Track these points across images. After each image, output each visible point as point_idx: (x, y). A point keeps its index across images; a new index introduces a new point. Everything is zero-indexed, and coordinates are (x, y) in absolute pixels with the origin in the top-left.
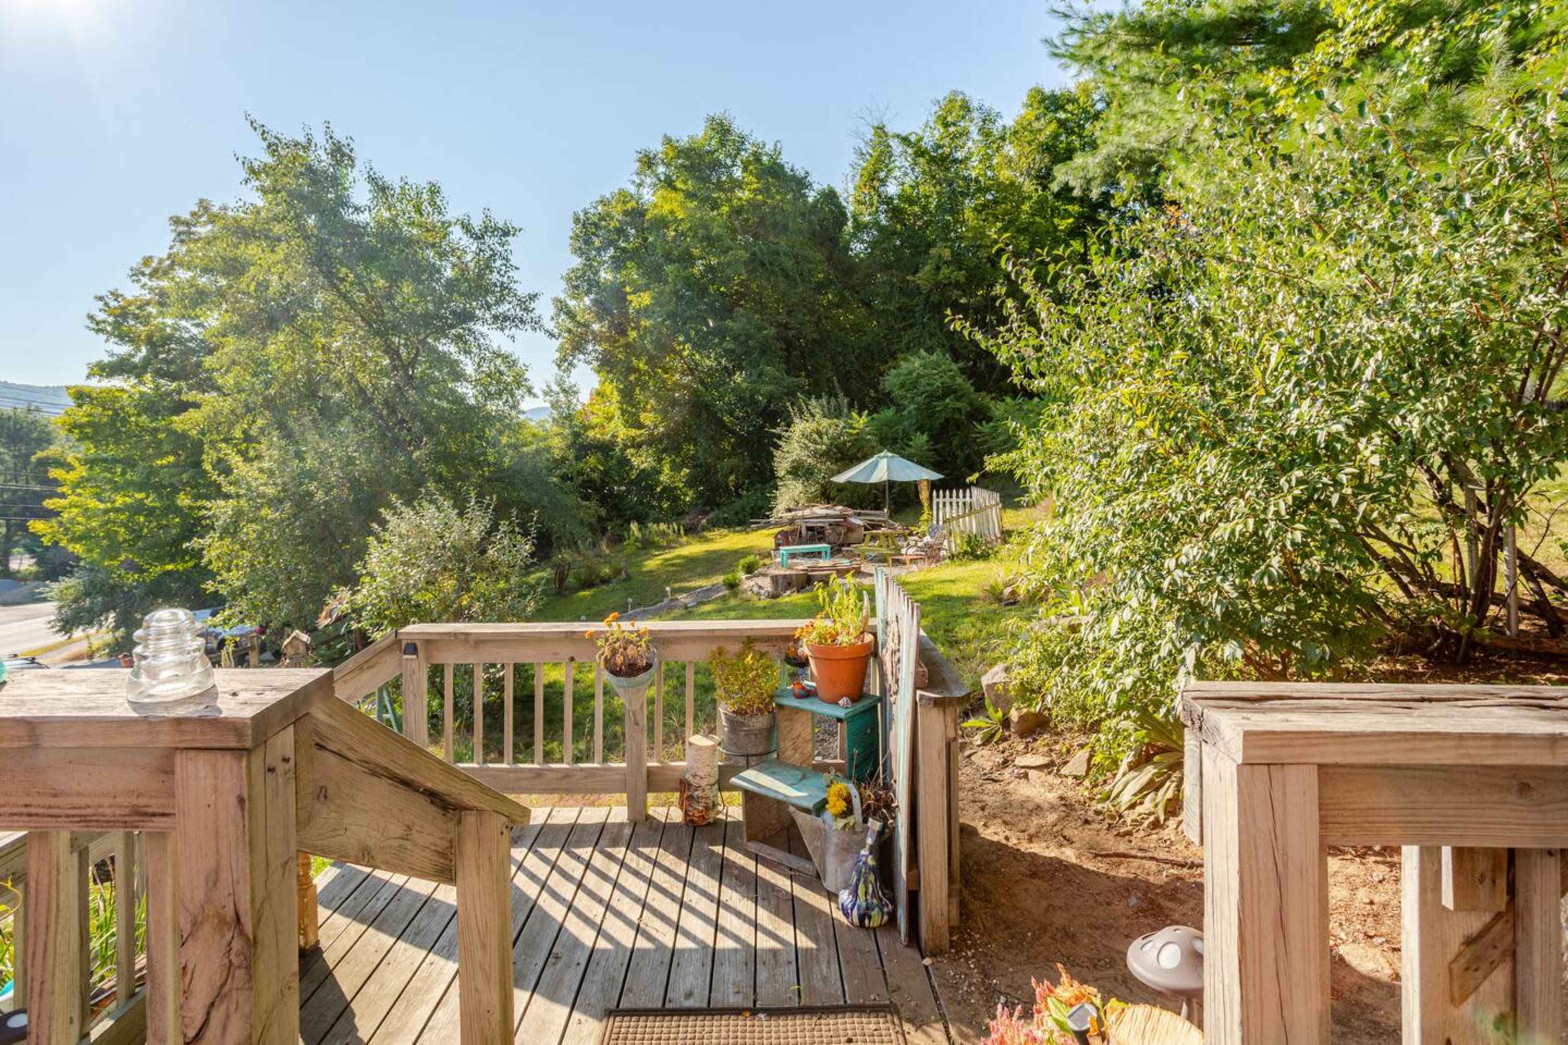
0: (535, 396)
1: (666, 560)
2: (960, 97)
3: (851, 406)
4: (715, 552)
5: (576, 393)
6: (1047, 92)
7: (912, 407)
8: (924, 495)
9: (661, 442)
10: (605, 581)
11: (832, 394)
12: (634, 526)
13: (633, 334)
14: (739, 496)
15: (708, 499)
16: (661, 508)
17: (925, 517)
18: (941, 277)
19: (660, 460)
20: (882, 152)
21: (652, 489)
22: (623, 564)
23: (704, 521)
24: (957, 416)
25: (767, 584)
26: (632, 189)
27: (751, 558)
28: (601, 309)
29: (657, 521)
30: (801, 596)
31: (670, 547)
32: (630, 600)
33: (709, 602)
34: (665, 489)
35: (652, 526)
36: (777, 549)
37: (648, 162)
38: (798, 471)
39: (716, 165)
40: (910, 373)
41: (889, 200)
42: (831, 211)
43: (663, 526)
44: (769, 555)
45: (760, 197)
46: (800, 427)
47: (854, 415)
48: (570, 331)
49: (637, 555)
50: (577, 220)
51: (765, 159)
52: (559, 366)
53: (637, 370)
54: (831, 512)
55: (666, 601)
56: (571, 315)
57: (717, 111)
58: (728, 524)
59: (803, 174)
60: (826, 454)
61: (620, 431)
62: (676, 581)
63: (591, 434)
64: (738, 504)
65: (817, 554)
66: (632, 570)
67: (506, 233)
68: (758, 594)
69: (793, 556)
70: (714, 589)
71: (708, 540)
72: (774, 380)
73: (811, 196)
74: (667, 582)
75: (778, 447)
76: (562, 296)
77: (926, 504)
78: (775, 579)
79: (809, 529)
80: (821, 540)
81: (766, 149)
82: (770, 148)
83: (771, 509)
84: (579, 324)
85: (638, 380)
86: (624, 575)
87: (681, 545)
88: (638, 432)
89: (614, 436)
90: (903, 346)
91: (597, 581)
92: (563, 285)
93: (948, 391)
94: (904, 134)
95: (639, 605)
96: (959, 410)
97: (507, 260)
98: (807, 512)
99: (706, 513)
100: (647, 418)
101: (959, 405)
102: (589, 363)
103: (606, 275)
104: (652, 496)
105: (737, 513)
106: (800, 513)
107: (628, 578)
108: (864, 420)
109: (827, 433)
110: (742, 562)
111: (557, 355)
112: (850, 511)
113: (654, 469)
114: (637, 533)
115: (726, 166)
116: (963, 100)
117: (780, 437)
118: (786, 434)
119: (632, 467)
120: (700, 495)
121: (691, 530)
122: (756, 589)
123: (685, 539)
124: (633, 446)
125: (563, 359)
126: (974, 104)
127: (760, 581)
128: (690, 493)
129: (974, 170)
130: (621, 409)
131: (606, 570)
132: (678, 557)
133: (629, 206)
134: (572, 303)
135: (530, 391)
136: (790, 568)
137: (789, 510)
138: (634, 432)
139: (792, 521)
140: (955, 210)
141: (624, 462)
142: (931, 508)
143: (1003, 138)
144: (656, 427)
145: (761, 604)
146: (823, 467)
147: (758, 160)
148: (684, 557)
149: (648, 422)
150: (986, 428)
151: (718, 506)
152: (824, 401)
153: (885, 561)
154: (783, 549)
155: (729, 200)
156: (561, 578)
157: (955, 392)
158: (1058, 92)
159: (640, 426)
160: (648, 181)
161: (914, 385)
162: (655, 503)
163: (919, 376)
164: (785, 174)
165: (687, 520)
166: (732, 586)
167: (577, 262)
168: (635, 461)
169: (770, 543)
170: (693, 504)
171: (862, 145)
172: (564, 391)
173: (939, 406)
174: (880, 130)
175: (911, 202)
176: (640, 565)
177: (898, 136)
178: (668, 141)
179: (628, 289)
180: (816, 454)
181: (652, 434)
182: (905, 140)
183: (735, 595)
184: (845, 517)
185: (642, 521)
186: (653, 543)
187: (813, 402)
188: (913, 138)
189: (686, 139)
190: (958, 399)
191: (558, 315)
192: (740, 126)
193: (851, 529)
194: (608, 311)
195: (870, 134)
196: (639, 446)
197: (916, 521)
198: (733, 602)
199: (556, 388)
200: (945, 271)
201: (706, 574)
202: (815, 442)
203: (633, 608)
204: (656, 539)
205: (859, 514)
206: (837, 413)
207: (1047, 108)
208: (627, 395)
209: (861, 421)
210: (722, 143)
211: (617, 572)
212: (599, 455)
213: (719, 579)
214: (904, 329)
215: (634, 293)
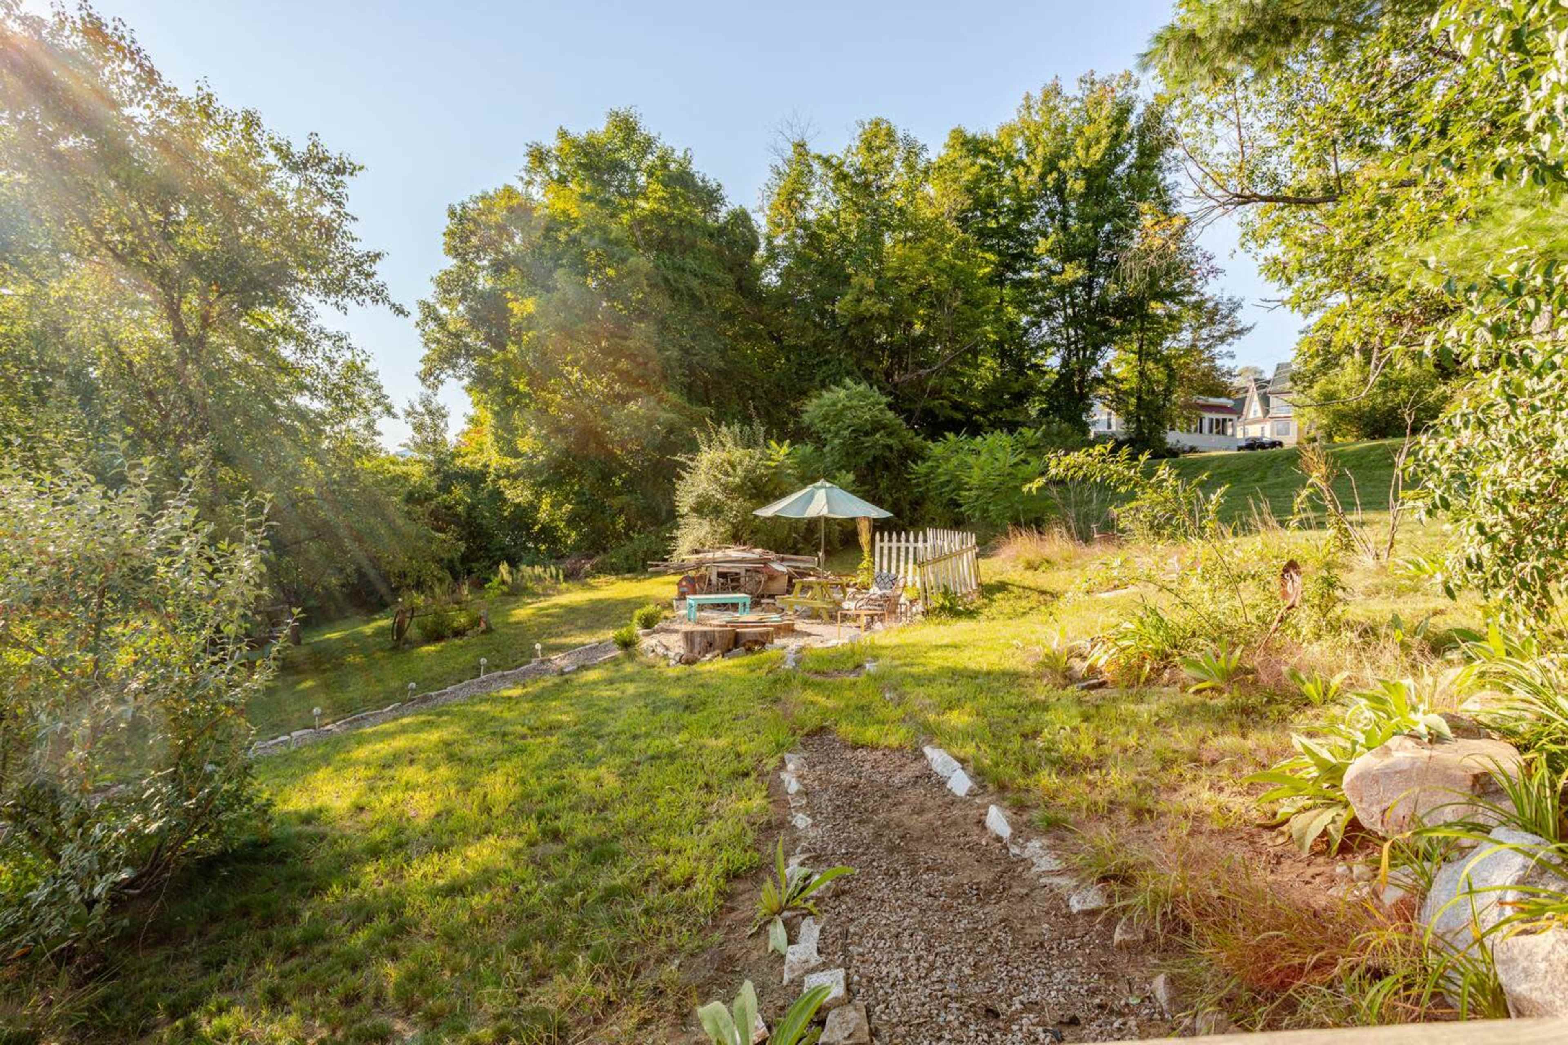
0: (395, 416)
1: (541, 609)
2: (885, 126)
3: (768, 435)
4: (600, 601)
5: (444, 416)
6: (969, 135)
7: (837, 441)
8: (864, 538)
9: (541, 474)
10: (459, 633)
11: (746, 420)
12: (504, 568)
13: (513, 349)
14: (631, 539)
15: (593, 543)
16: (538, 550)
17: (865, 564)
18: (862, 308)
19: (538, 495)
20: (801, 173)
21: (528, 528)
22: (482, 612)
23: (588, 566)
24: (887, 454)
25: (676, 644)
26: (520, 187)
27: (650, 609)
28: (476, 320)
29: (532, 564)
30: (730, 663)
31: (546, 595)
32: (483, 661)
33: (594, 667)
34: (543, 529)
35: (526, 570)
36: (682, 597)
37: (539, 157)
38: (700, 508)
39: (617, 166)
40: (834, 404)
41: (805, 225)
42: (744, 235)
43: (538, 570)
44: (670, 606)
45: (665, 209)
46: (707, 457)
47: (773, 443)
48: (438, 341)
49: (504, 603)
50: (452, 214)
51: (673, 166)
52: (423, 380)
53: (516, 391)
54: (748, 555)
55: (534, 662)
56: (441, 323)
57: (621, 107)
58: (615, 570)
59: (715, 186)
60: (738, 489)
61: (494, 459)
62: (551, 635)
63: (459, 462)
64: (628, 548)
65: (734, 606)
66: (494, 621)
67: (339, 170)
68: (665, 657)
69: (701, 607)
70: (601, 647)
71: (592, 588)
72: (674, 407)
73: (723, 214)
74: (538, 637)
75: (680, 478)
76: (432, 301)
77: (866, 549)
78: (689, 637)
79: (721, 575)
80: (735, 589)
81: (676, 154)
82: (679, 154)
83: (669, 553)
84: (450, 333)
85: (517, 402)
86: (483, 626)
87: (560, 593)
88: (514, 461)
89: (486, 466)
90: (817, 382)
91: (448, 633)
92: (433, 288)
93: (877, 426)
94: (825, 155)
95: (497, 667)
96: (890, 448)
97: (340, 204)
98: (719, 555)
99: (590, 557)
100: (524, 445)
101: (891, 441)
102: (460, 378)
103: (484, 282)
104: (529, 535)
105: (627, 558)
106: (710, 556)
107: (489, 630)
108: (785, 449)
109: (741, 463)
110: (638, 613)
111: (422, 367)
112: (772, 555)
113: (531, 504)
114: (507, 578)
115: (627, 170)
116: (889, 129)
117: (684, 467)
118: (691, 464)
119: (505, 500)
120: (584, 537)
121: (572, 576)
122: (660, 650)
123: (564, 585)
124: (507, 477)
125: (429, 373)
126: (900, 134)
127: (664, 638)
128: (573, 534)
129: (898, 199)
130: (495, 434)
131: (462, 620)
132: (555, 606)
133: (515, 202)
134: (443, 311)
135: (389, 410)
136: (699, 622)
137: (697, 552)
138: (508, 461)
139: (698, 566)
140: (876, 240)
141: (497, 495)
142: (872, 555)
143: (926, 172)
144: (535, 455)
145: (672, 672)
146: (737, 504)
147: (665, 166)
148: (561, 607)
149: (526, 449)
150: (921, 468)
151: (605, 550)
152: (736, 428)
153: (819, 617)
154: (691, 599)
155: (632, 207)
156: (399, 630)
157: (884, 427)
158: (979, 137)
159: (517, 454)
160: (538, 179)
161: (839, 416)
162: (530, 545)
163: (845, 408)
164: (695, 185)
165: (568, 564)
166: (627, 645)
167: (450, 263)
168: (509, 494)
169: (672, 592)
170: (576, 547)
171: (780, 163)
172: (430, 412)
173: (868, 441)
174: (801, 146)
175: (831, 230)
176: (507, 613)
177: (819, 157)
178: (563, 134)
179: (509, 295)
180: (725, 487)
181: (531, 465)
182: (826, 162)
183: (631, 657)
184: (765, 562)
185: (513, 563)
186: (526, 588)
187: (724, 429)
188: (835, 161)
189: (584, 134)
190: (889, 435)
191: (425, 321)
192: (648, 127)
193: (772, 577)
194: (484, 321)
195: (789, 153)
196: (516, 477)
197: (853, 570)
198: (629, 668)
199: (420, 409)
200: (867, 302)
201: (589, 628)
202: (727, 474)
203: (488, 670)
204: (529, 584)
205: (783, 560)
206: (750, 443)
207: (969, 151)
208: (503, 416)
209: (780, 452)
210: (627, 142)
211: (475, 622)
212: (467, 486)
213: (610, 634)
214: (819, 365)
215: (516, 300)
